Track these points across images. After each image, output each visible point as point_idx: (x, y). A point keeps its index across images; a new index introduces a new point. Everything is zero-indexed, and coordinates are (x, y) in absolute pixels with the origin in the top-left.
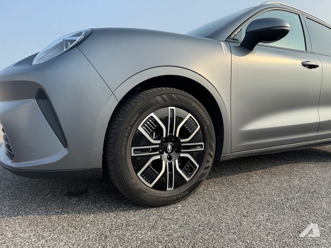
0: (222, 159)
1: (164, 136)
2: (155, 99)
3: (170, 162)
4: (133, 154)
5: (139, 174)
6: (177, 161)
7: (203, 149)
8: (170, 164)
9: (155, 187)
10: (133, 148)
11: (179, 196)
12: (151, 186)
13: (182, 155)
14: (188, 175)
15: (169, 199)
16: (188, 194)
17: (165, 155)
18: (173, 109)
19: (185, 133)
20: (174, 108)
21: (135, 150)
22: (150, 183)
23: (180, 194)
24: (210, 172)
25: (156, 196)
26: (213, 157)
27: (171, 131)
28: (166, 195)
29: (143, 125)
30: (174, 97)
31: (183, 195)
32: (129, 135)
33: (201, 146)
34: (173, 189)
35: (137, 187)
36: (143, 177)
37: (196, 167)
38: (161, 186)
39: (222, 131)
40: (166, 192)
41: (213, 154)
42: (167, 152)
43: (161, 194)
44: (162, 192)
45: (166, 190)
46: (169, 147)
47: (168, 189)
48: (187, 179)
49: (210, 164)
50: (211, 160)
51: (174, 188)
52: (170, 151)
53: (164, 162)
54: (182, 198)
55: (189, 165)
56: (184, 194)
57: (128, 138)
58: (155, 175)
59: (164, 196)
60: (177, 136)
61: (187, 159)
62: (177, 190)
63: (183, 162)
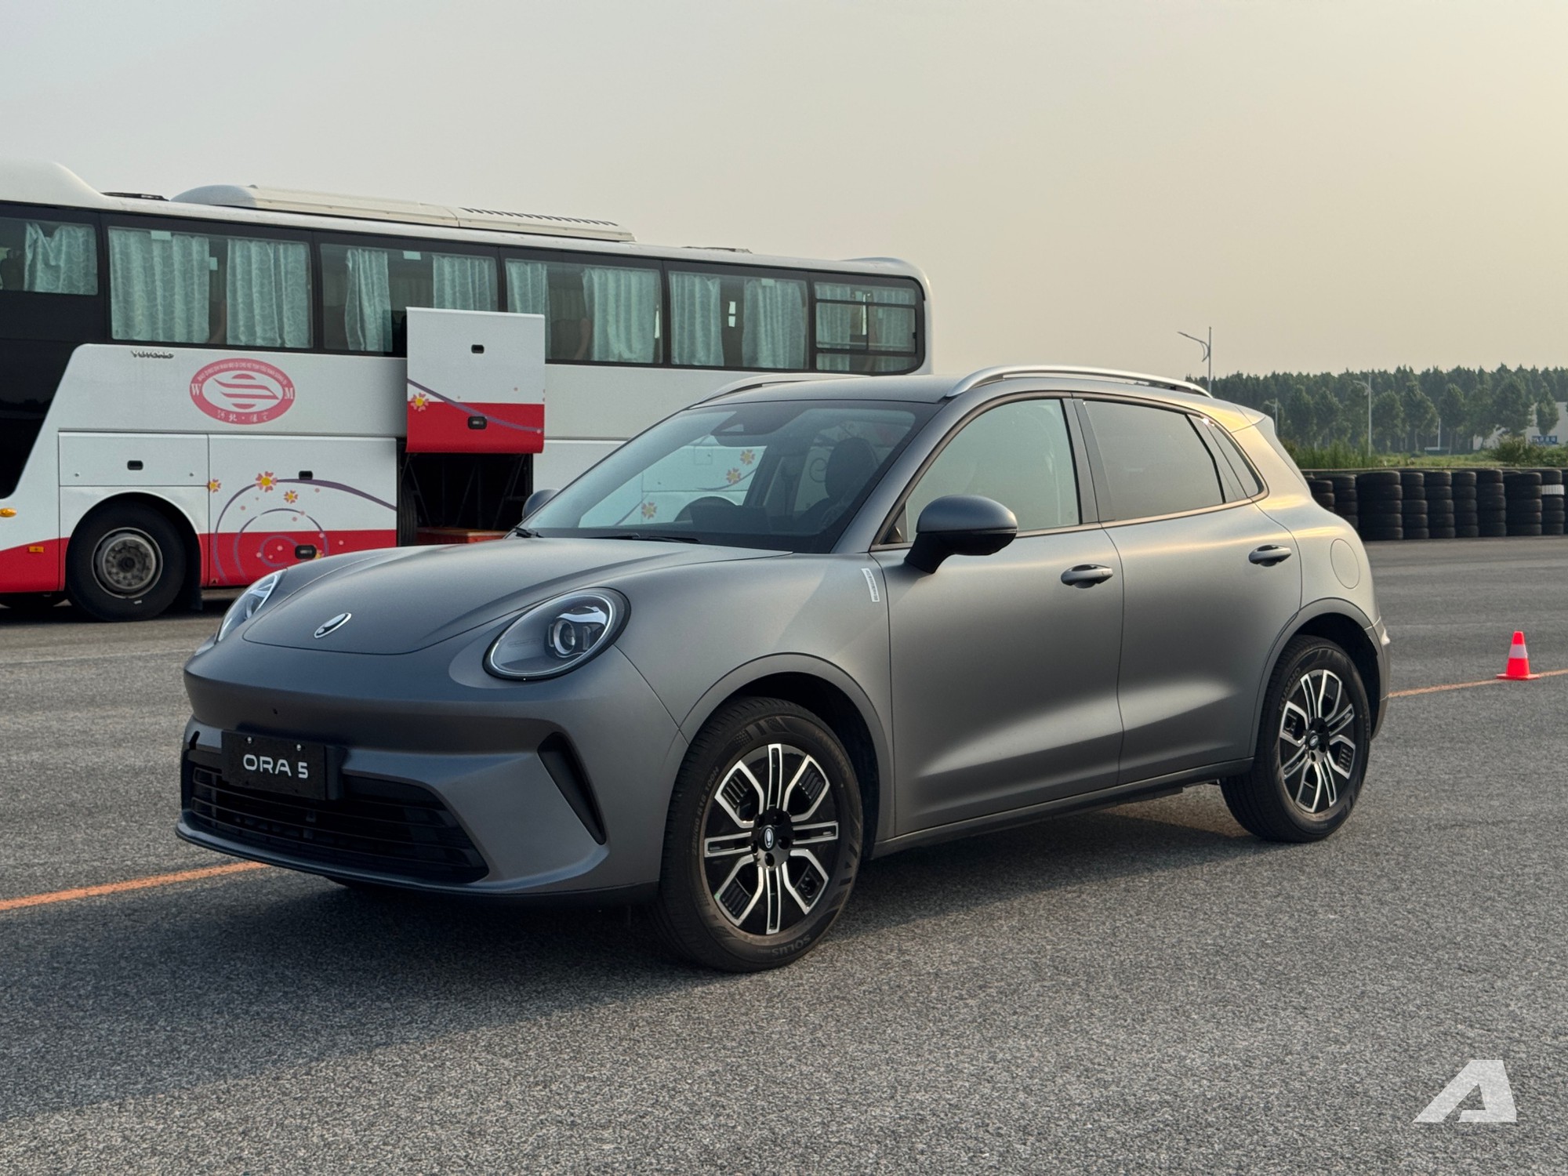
0: (877, 853)
1: (761, 812)
2: (747, 732)
3: (773, 869)
4: (708, 854)
5: (718, 896)
6: (784, 866)
7: (836, 838)
8: (773, 875)
9: (744, 926)
10: (708, 841)
11: (792, 946)
12: (738, 922)
13: (794, 853)
14: (807, 899)
15: (773, 951)
16: (809, 943)
17: (762, 854)
18: (777, 750)
19: (800, 801)
20: (778, 746)
21: (711, 845)
22: (737, 916)
23: (793, 942)
24: (853, 892)
25: (750, 944)
26: (859, 855)
27: (774, 800)
28: (767, 943)
29: (725, 791)
30: (780, 721)
31: (799, 944)
32: (703, 813)
33: (832, 830)
34: (777, 930)
35: (716, 923)
36: (724, 903)
37: (823, 880)
38: (755, 924)
39: (876, 784)
40: (765, 937)
41: (858, 848)
42: (764, 848)
43: (756, 941)
44: (758, 937)
45: (764, 933)
46: (769, 836)
47: (769, 931)
48: (806, 909)
49: (853, 873)
50: (855, 863)
51: (781, 929)
52: (769, 845)
53: (760, 870)
54: (799, 950)
55: (807, 876)
56: (801, 942)
57: (701, 818)
58: (745, 899)
59: (763, 944)
60: (785, 808)
61: (804, 860)
62: (784, 933)
63: (798, 867)
